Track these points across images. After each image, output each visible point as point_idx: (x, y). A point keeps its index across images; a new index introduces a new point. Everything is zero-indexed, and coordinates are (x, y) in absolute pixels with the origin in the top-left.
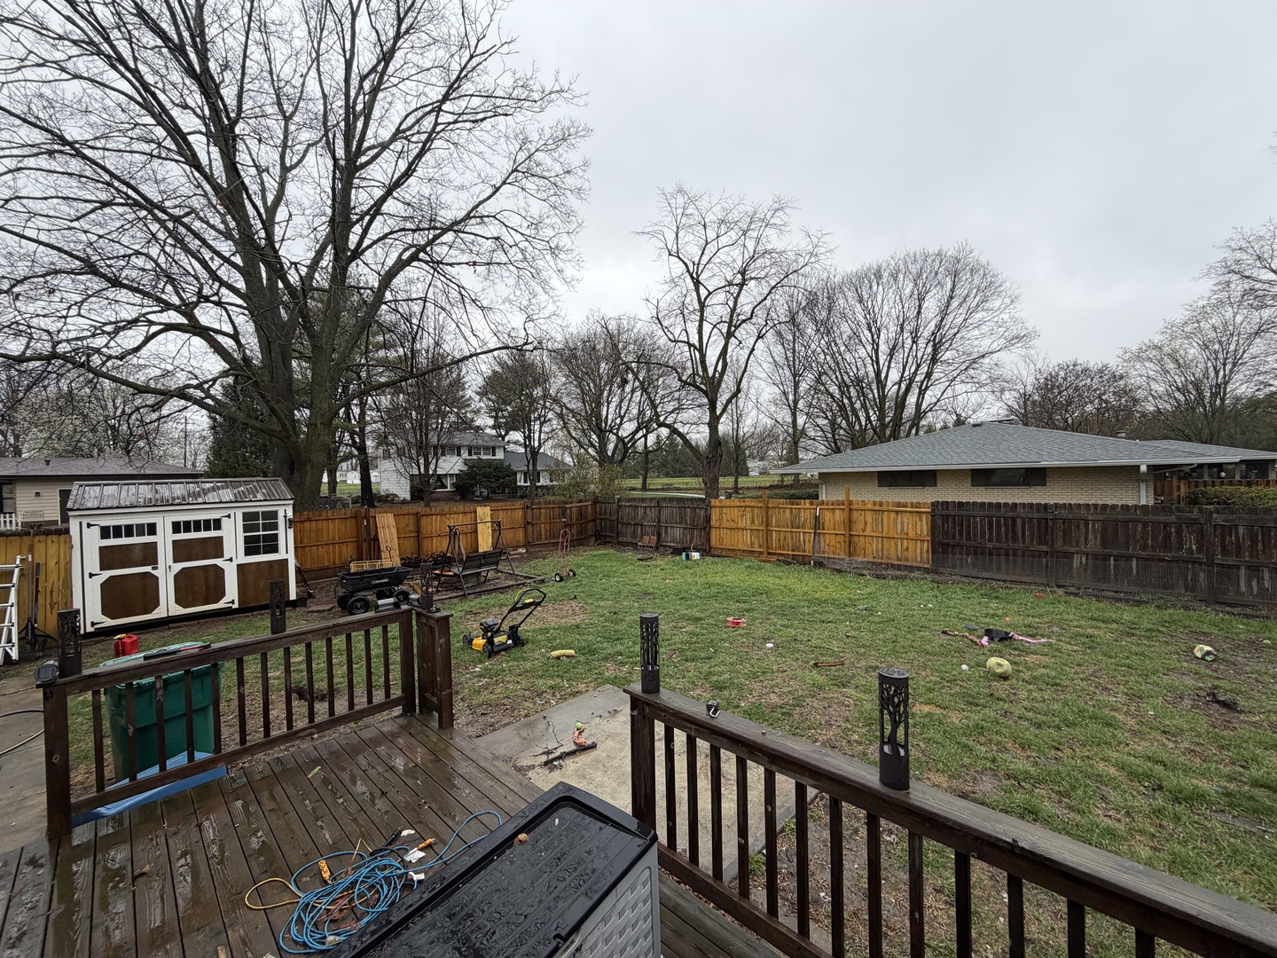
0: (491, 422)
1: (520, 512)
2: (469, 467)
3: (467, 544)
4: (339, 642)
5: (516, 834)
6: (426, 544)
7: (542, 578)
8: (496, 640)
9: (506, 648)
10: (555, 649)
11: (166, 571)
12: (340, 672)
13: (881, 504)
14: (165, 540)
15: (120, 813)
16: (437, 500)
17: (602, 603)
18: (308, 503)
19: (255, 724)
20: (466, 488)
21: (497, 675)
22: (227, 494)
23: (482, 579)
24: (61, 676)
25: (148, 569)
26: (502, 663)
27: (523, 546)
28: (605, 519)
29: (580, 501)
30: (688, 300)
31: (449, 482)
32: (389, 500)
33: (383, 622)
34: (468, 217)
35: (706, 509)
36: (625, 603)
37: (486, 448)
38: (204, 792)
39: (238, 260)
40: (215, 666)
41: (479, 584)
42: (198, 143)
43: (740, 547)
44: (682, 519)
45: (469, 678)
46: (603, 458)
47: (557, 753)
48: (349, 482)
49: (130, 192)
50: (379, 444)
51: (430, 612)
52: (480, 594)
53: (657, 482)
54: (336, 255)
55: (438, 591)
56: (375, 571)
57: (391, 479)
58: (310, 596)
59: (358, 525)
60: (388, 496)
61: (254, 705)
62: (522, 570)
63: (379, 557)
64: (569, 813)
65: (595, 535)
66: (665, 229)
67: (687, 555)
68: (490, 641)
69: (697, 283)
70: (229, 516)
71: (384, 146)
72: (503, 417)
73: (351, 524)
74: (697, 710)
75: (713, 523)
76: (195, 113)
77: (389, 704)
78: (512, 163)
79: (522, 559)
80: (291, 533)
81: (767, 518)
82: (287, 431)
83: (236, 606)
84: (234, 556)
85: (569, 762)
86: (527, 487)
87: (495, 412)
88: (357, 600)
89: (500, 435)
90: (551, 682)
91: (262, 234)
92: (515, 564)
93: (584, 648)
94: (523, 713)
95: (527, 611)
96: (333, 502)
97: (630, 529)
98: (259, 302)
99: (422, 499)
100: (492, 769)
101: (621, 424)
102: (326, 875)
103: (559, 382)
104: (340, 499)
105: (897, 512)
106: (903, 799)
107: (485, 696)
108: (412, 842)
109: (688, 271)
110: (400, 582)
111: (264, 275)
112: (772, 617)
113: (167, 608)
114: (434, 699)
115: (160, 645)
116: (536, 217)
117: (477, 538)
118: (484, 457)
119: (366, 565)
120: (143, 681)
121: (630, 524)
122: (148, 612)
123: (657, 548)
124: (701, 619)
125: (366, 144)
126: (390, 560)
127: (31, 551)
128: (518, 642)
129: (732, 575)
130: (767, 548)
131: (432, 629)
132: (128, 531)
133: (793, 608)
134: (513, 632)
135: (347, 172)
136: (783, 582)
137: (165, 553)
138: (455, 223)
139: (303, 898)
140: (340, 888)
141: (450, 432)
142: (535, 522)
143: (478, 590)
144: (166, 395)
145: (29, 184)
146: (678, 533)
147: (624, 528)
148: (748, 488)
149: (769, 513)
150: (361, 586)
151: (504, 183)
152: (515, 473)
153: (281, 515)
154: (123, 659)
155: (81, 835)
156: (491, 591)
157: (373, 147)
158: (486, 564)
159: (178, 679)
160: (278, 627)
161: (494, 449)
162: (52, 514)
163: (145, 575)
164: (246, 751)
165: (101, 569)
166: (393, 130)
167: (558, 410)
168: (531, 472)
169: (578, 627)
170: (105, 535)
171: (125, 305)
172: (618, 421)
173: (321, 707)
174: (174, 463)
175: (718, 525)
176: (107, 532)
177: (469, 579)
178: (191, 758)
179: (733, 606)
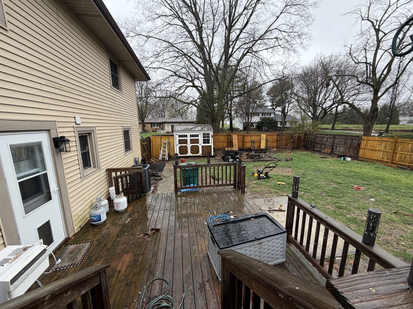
0: (271, 104)
1: (276, 136)
2: (262, 120)
3: (257, 145)
4: (220, 168)
5: (251, 218)
6: (245, 144)
7: (280, 159)
8: (261, 175)
9: (264, 178)
10: (279, 181)
11: (189, 145)
12: (220, 175)
14: (189, 138)
15: (184, 192)
16: (251, 130)
17: (300, 171)
18: (217, 130)
19: (204, 182)
20: (260, 127)
21: (260, 185)
22: (200, 128)
23: (260, 157)
24: (176, 165)
25: (186, 145)
26: (262, 182)
27: (276, 148)
28: (309, 141)
29: (299, 134)
30: (371, 40)
31: (255, 125)
32: (237, 130)
33: (230, 165)
34: (267, 32)
35: (359, 141)
36: (309, 172)
37: (268, 113)
38: (196, 192)
39: (202, 65)
40: (198, 168)
41: (259, 158)
43: (375, 158)
44: (345, 144)
45: (251, 183)
46: (315, 117)
47: (273, 209)
48: (227, 124)
50: (235, 113)
51: (241, 164)
52: (259, 161)
53: (339, 126)
54: (225, 58)
55: (247, 159)
56: (231, 151)
57: (238, 124)
58: (216, 155)
59: (228, 138)
60: (237, 129)
61: (204, 178)
62: (273, 155)
63: (233, 147)
64: (265, 219)
65: (304, 146)
67: (344, 159)
68: (259, 175)
69: (377, 31)
70: (200, 134)
72: (275, 102)
73: (226, 138)
75: (362, 146)
77: (230, 185)
78: (285, 3)
79: (275, 152)
80: (212, 139)
81: (395, 147)
82: (212, 112)
83: (201, 155)
84: (201, 144)
85: (276, 212)
86: (281, 127)
87: (272, 101)
88: (226, 158)
89: (273, 109)
90: (275, 190)
91: (208, 56)
92: (272, 153)
93: (289, 183)
94: (265, 196)
95: (271, 169)
96: (222, 130)
97: (319, 146)
98: (207, 77)
99: (246, 130)
100: (252, 206)
101: (325, 102)
102: (215, 214)
103: (298, 87)
104: (224, 129)
106: (370, 249)
107: (255, 189)
108: (232, 214)
109: (373, 25)
110: (237, 155)
111: (208, 68)
112: (380, 190)
113: (189, 154)
114: (241, 186)
115: (189, 162)
116: (293, 23)
117: (260, 144)
118: (267, 117)
119: (229, 149)
120: (187, 169)
121: (320, 144)
122: (186, 154)
123: (331, 154)
124: (341, 183)
125: (235, 16)
126: (235, 148)
127: (169, 139)
128: (267, 177)
129: (366, 169)
130: (392, 160)
131: (241, 169)
132: (183, 136)
133: (396, 188)
134: (266, 174)
135: (229, 29)
136: (394, 177)
137: (189, 141)
138: (261, 36)
139: (211, 216)
140: (217, 217)
141: (256, 108)
142: (281, 140)
143: (259, 160)
144: (189, 104)
145: (166, 56)
146: (342, 149)
147: (316, 145)
148: (396, 130)
149: (397, 145)
150: (227, 154)
151: (281, 13)
152: (277, 122)
153: (210, 134)
154: (183, 164)
155: (179, 193)
156: (262, 161)
157: (237, 16)
158: (262, 153)
159: (192, 169)
160: (209, 162)
161: (270, 114)
162: (170, 131)
163: (186, 146)
164: (202, 186)
165: (179, 144)
166: (243, 8)
167: (296, 98)
168: (283, 122)
169: (288, 176)
170: (179, 137)
171: (181, 82)
172: (324, 101)
173: (216, 182)
174: (190, 119)
175: (364, 147)
176: (179, 136)
177: (256, 156)
178: (194, 185)
179: (360, 182)
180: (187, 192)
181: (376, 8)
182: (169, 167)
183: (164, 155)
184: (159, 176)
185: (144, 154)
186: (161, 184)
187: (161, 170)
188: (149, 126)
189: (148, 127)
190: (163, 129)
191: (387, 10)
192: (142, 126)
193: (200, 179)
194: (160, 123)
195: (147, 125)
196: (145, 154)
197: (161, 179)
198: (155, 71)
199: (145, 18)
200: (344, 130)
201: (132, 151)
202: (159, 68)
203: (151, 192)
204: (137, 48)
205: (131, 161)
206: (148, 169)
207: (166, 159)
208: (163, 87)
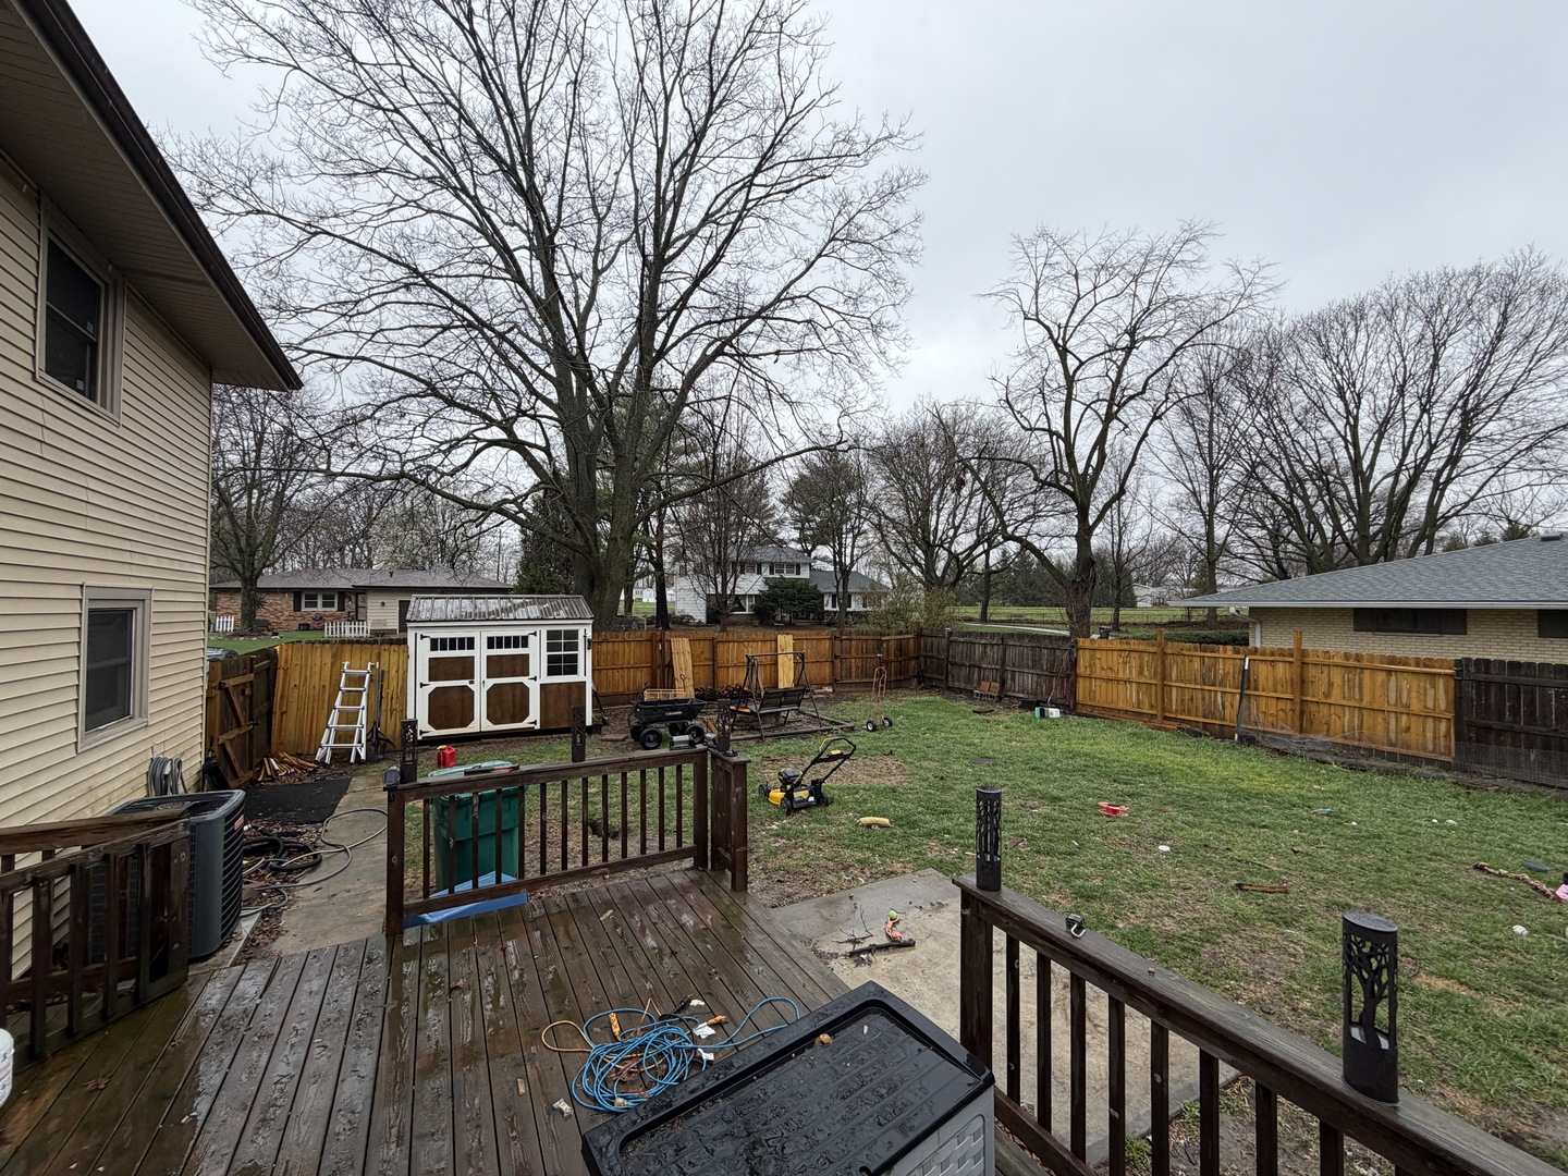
0: (796, 535)
1: (827, 643)
2: (770, 587)
3: (766, 677)
4: (634, 777)
5: (816, 1034)
6: (721, 674)
7: (851, 724)
8: (797, 795)
9: (808, 807)
10: (865, 814)
11: (481, 685)
12: (634, 808)
13: (1358, 658)
14: (480, 654)
15: (441, 923)
16: (734, 624)
17: (925, 764)
18: (607, 622)
19: (554, 854)
20: (769, 611)
21: (796, 837)
22: (534, 611)
23: (782, 720)
24: (402, 782)
25: (466, 683)
26: (802, 823)
27: (830, 684)
28: (932, 657)
29: (900, 633)
30: (1050, 374)
31: (747, 604)
32: (684, 622)
33: (677, 760)
34: (778, 300)
35: (1071, 652)
36: (956, 767)
37: (790, 566)
38: (509, 916)
39: (551, 371)
40: (522, 788)
41: (778, 726)
42: (522, 256)
43: (1121, 706)
44: (1036, 663)
45: (765, 834)
46: (930, 579)
47: (866, 945)
48: (645, 600)
49: (466, 315)
50: (677, 560)
51: (726, 755)
52: (779, 737)
53: (1001, 611)
54: (641, 357)
55: (734, 731)
56: (668, 702)
57: (687, 599)
58: (605, 723)
59: (654, 648)
60: (683, 617)
61: (554, 833)
62: (829, 713)
63: (673, 687)
64: (881, 1021)
65: (918, 677)
66: (1020, 286)
67: (1043, 713)
68: (789, 795)
69: (1063, 352)
70: (535, 634)
71: (692, 234)
72: (810, 529)
73: (645, 649)
74: (1054, 924)
75: (1081, 670)
76: (521, 228)
77: (680, 854)
78: (829, 231)
79: (827, 699)
80: (589, 653)
81: (1164, 668)
82: (589, 546)
83: (537, 727)
84: (537, 677)
85: (879, 958)
86: (835, 612)
87: (801, 523)
88: (650, 733)
89: (806, 551)
90: (859, 855)
91: (575, 343)
92: (819, 705)
93: (901, 818)
94: (826, 887)
95: (833, 764)
96: (628, 622)
97: (964, 672)
98: (569, 414)
99: (718, 622)
100: (788, 949)
101: (955, 536)
102: (616, 1030)
103: (877, 485)
104: (635, 619)
105: (1389, 672)
106: (1387, 1115)
107: (782, 860)
108: (703, 1014)
109: (1051, 337)
110: (694, 717)
111: (574, 384)
112: (1169, 808)
113: (480, 722)
114: (728, 856)
115: (476, 761)
116: (856, 290)
117: (776, 671)
118: (787, 576)
119: (660, 694)
120: (462, 796)
121: (963, 665)
122: (465, 725)
123: (1000, 699)
124: (1060, 799)
125: (675, 235)
126: (684, 691)
127: (379, 659)
128: (822, 800)
129: (1108, 743)
130: (1163, 710)
131: (727, 775)
132: (452, 644)
133: (1204, 799)
134: (816, 788)
135: (655, 268)
136: (1188, 760)
137: (480, 668)
138: (764, 309)
139: (594, 1049)
140: (629, 1048)
141: (750, 546)
142: (844, 655)
143: (777, 732)
144: (487, 510)
145: (390, 317)
146: (1029, 681)
147: (955, 670)
148: (1135, 624)
149: (1167, 662)
150: (654, 717)
151: (819, 256)
152: (823, 596)
153: (581, 635)
154: (448, 770)
155: (410, 937)
156: (791, 735)
157: (681, 237)
158: (786, 703)
159: (491, 797)
160: (579, 754)
161: (798, 566)
162: (394, 624)
163: (464, 688)
164: (545, 880)
165: (430, 680)
166: (703, 215)
167: (875, 520)
168: (841, 595)
169: (894, 790)
170: (434, 647)
171: (457, 424)
172: (951, 533)
173: (615, 846)
174: (489, 577)
175: (1088, 673)
176: (434, 645)
177: (767, 719)
178: (498, 879)
179: (1109, 787)
180: (460, 921)
181: (1050, 296)
182: (366, 793)
183: (342, 736)
184: (305, 849)
185: (222, 739)
186: (309, 892)
187: (321, 811)
188: (287, 602)
189: (277, 609)
190: (355, 619)
191: (1075, 306)
192: (244, 604)
193: (532, 843)
194: (343, 593)
195: (269, 599)
196: (233, 734)
197: (316, 864)
198: (333, 368)
199: (305, 163)
200: (1015, 622)
201: (137, 720)
202: (356, 358)
203: (235, 948)
204: (251, 261)
205: (126, 779)
206: (231, 817)
207: (358, 755)
208: (367, 435)
